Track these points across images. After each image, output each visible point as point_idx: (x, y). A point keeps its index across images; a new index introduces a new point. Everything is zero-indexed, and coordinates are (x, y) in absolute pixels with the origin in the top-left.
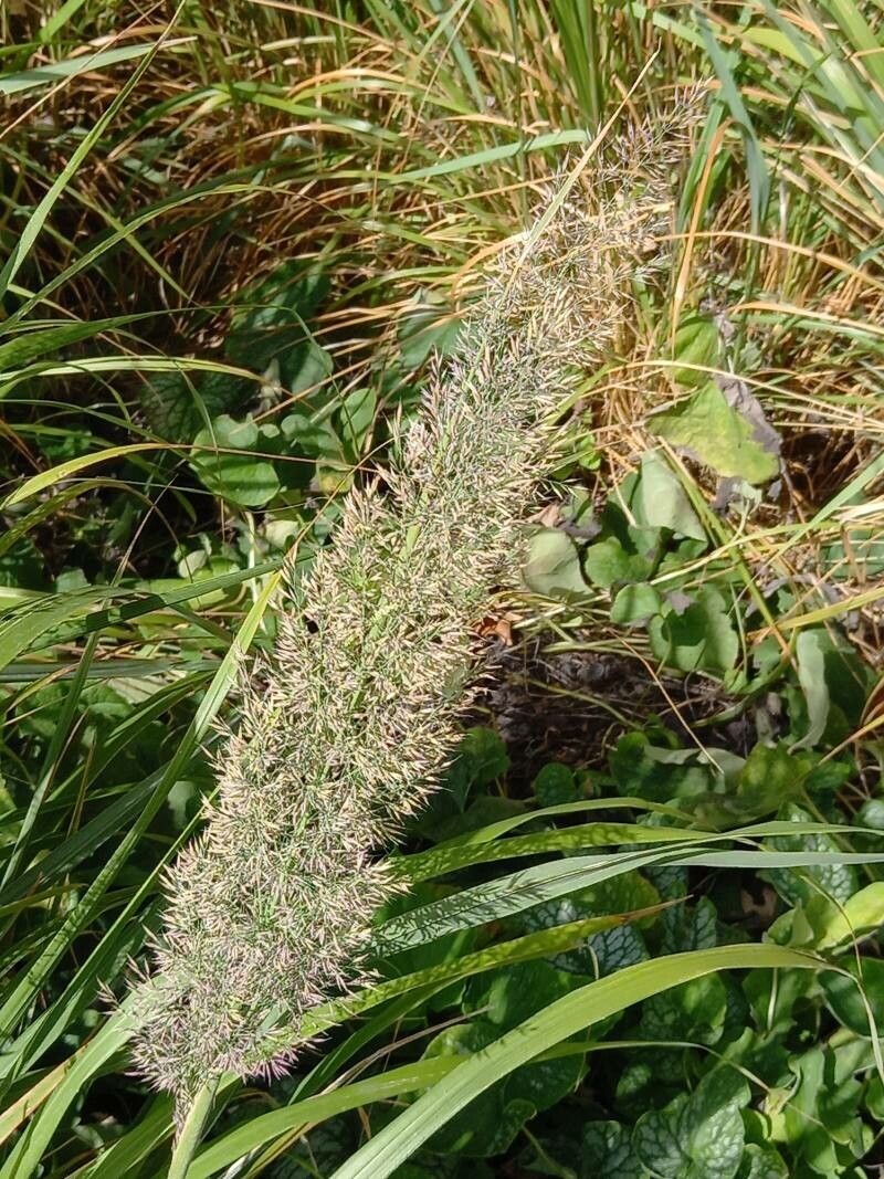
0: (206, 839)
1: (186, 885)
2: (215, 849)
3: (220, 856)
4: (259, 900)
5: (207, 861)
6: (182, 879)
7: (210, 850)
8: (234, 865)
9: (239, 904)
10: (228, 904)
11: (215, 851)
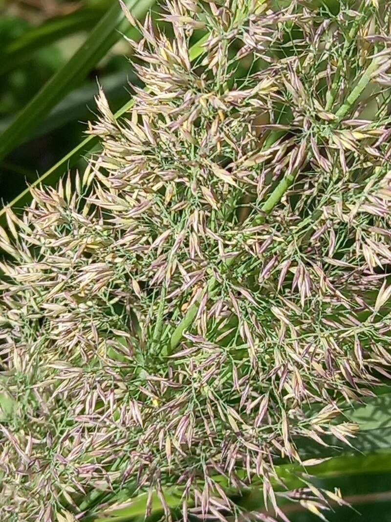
0: (88, 178)
1: (34, 250)
2: (101, 199)
3: (106, 214)
4: (158, 310)
5: (81, 218)
6: (32, 240)
7: (91, 200)
8: (128, 238)
9: (119, 307)
10: (101, 303)
11: (100, 203)
